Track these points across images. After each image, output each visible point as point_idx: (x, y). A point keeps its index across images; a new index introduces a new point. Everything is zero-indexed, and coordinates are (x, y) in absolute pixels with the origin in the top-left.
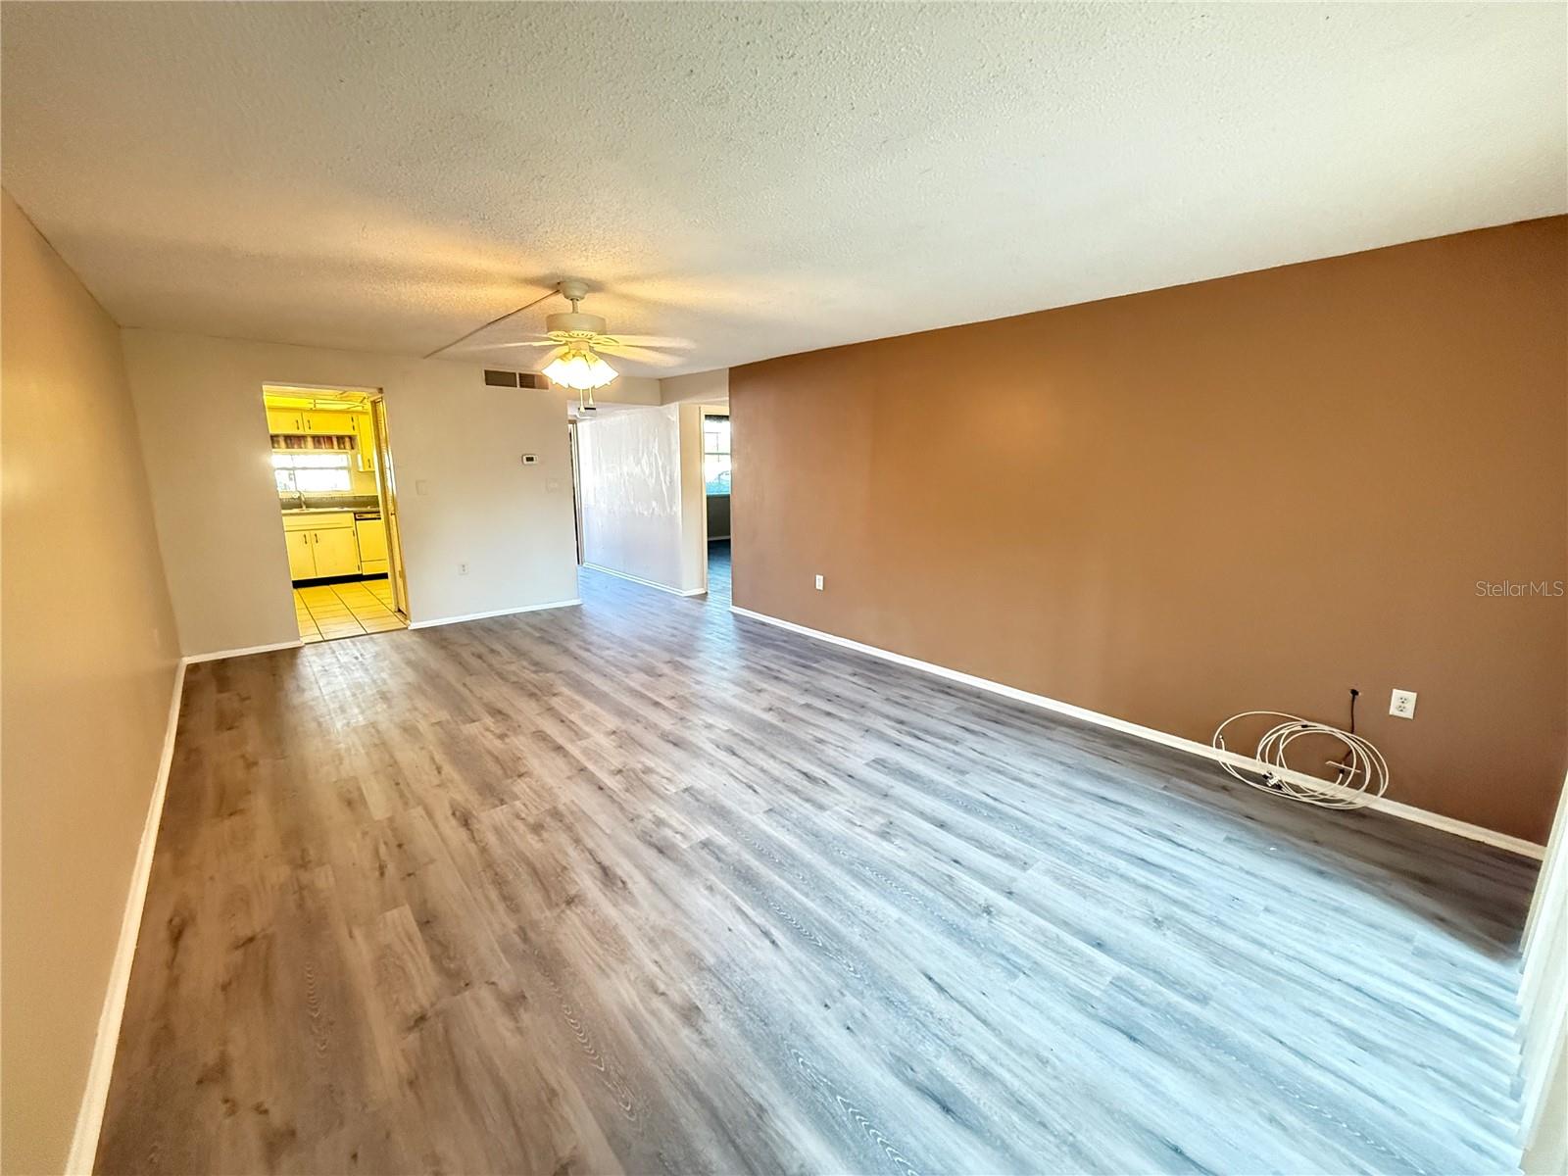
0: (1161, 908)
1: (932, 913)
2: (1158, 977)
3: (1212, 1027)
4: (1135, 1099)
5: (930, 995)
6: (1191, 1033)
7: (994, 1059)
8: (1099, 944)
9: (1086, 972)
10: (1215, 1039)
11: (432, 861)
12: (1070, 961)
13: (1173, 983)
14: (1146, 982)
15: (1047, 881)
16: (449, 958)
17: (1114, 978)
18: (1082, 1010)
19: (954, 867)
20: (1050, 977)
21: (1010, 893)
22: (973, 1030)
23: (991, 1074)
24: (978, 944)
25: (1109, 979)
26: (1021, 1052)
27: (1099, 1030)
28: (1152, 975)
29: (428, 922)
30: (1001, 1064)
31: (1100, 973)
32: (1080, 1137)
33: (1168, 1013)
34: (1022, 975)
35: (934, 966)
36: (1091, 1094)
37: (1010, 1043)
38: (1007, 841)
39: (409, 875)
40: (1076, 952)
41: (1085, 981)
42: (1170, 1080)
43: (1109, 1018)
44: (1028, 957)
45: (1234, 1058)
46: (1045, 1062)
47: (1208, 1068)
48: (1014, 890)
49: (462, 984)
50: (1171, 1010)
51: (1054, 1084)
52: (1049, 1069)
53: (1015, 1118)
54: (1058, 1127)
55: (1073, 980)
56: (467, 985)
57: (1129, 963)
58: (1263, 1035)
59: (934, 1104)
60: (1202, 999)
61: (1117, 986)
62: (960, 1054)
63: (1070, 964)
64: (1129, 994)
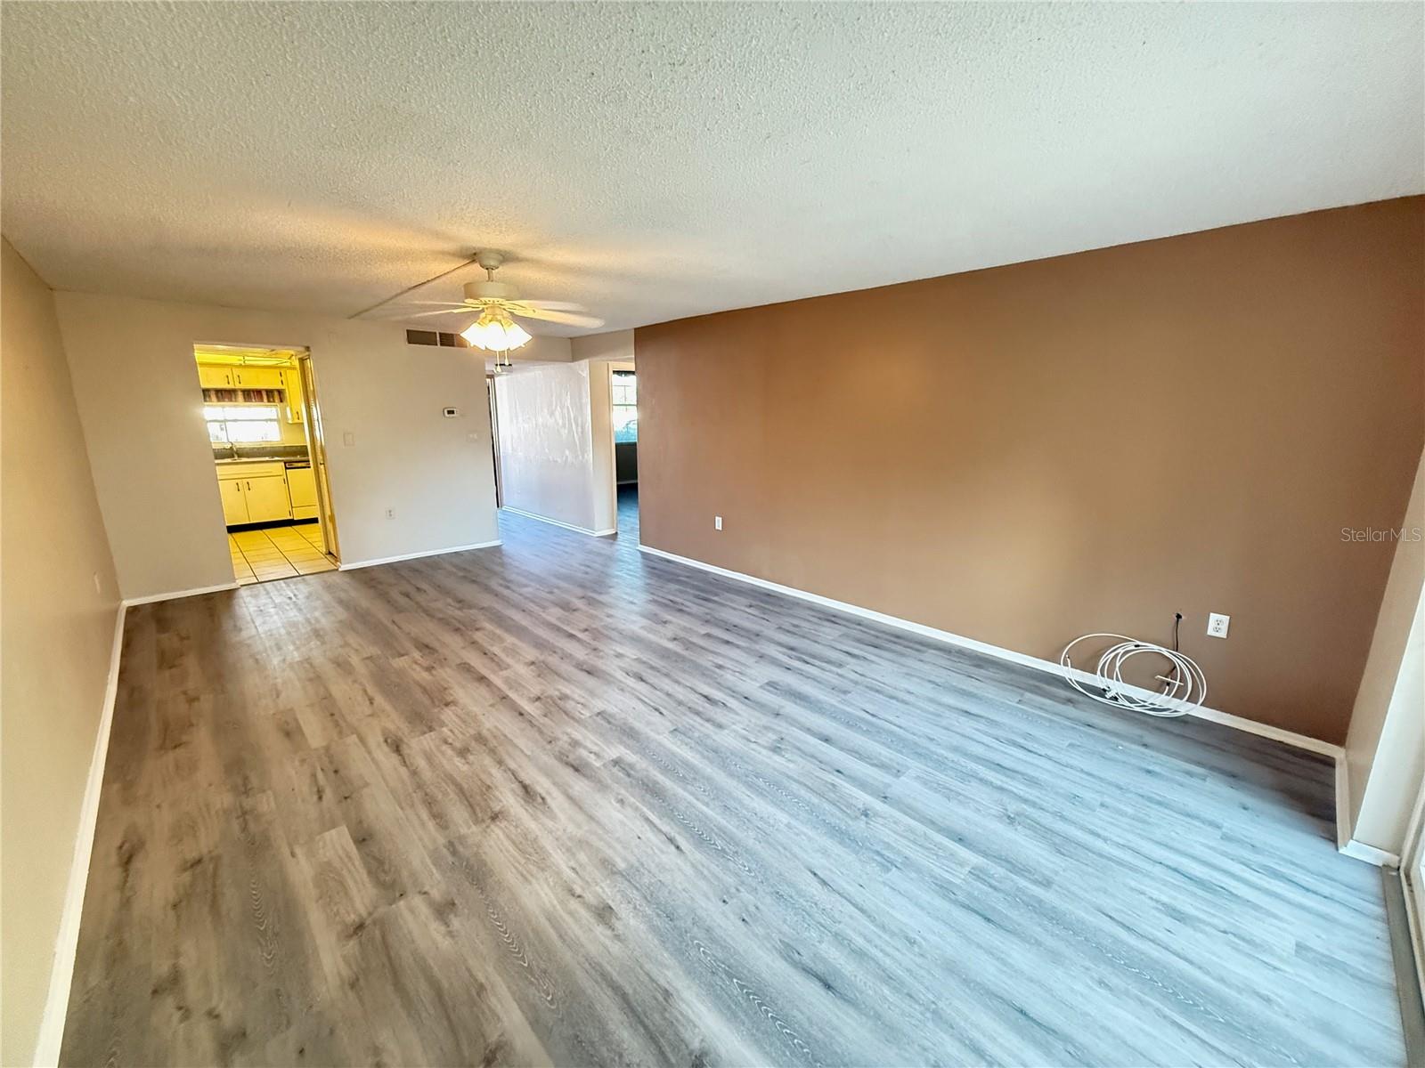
0: (1013, 807)
1: (817, 817)
2: (1009, 866)
3: (1054, 907)
4: (987, 970)
5: (815, 889)
6: (1036, 913)
7: (869, 941)
8: (960, 839)
9: (949, 863)
10: (1054, 917)
11: (367, 785)
12: (936, 855)
13: (1022, 870)
14: (999, 871)
15: (917, 785)
16: (384, 871)
17: (973, 868)
18: (944, 897)
19: (838, 777)
20: (919, 870)
21: (885, 798)
22: (851, 917)
23: (866, 954)
24: (857, 843)
25: (968, 869)
26: (893, 934)
27: (959, 915)
28: (1004, 864)
29: (364, 840)
30: (876, 946)
31: (961, 864)
32: (941, 1004)
33: (1017, 896)
34: (894, 869)
35: (818, 861)
36: (952, 968)
37: (883, 928)
38: (882, 752)
39: (346, 798)
40: (939, 846)
41: (947, 871)
42: (1019, 955)
43: (967, 902)
44: (899, 853)
45: (1071, 932)
46: (912, 942)
47: (1050, 942)
48: (888, 795)
49: (398, 895)
50: (1019, 893)
51: (919, 960)
52: (916, 950)
53: (886, 991)
54: (923, 997)
55: (938, 871)
56: (401, 895)
57: (985, 855)
58: (1096, 912)
59: (817, 983)
60: (1047, 883)
61: (974, 875)
62: (840, 938)
63: (935, 857)
64: (984, 881)
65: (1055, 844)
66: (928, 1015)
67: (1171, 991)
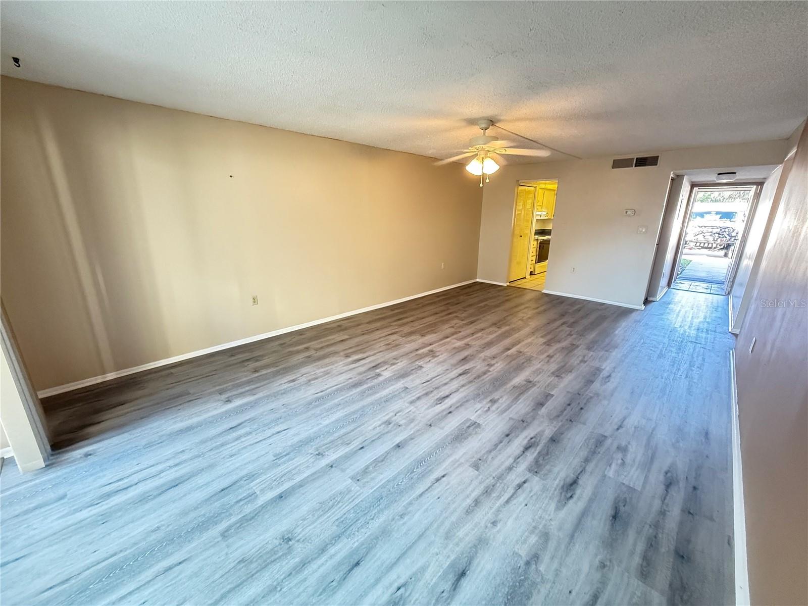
1: (323, 434)
2: (249, 517)
3: (208, 529)
5: (277, 429)
6: (212, 516)
8: (282, 497)
9: (266, 485)
10: (203, 526)
12: (275, 480)
13: (242, 524)
14: (248, 509)
15: (341, 487)
17: (257, 495)
18: (247, 475)
19: (358, 446)
20: (268, 469)
21: (332, 466)
22: (257, 438)
24: (299, 447)
25: (258, 493)
26: (239, 450)
27: (234, 478)
28: (252, 515)
31: (262, 491)
33: (227, 512)
34: (274, 458)
35: (292, 432)
36: (211, 466)
37: (244, 448)
40: (280, 484)
41: (260, 482)
42: (200, 496)
43: (238, 484)
44: (284, 463)
45: (189, 530)
46: (231, 456)
47: (192, 515)
48: (333, 469)
50: (228, 514)
51: (222, 456)
52: (228, 457)
55: (264, 477)
57: (263, 507)
58: (189, 555)
60: (224, 535)
61: (252, 495)
63: (274, 479)
64: (245, 498)
65: (251, 562)
66: (200, 454)
67: (124, 567)
